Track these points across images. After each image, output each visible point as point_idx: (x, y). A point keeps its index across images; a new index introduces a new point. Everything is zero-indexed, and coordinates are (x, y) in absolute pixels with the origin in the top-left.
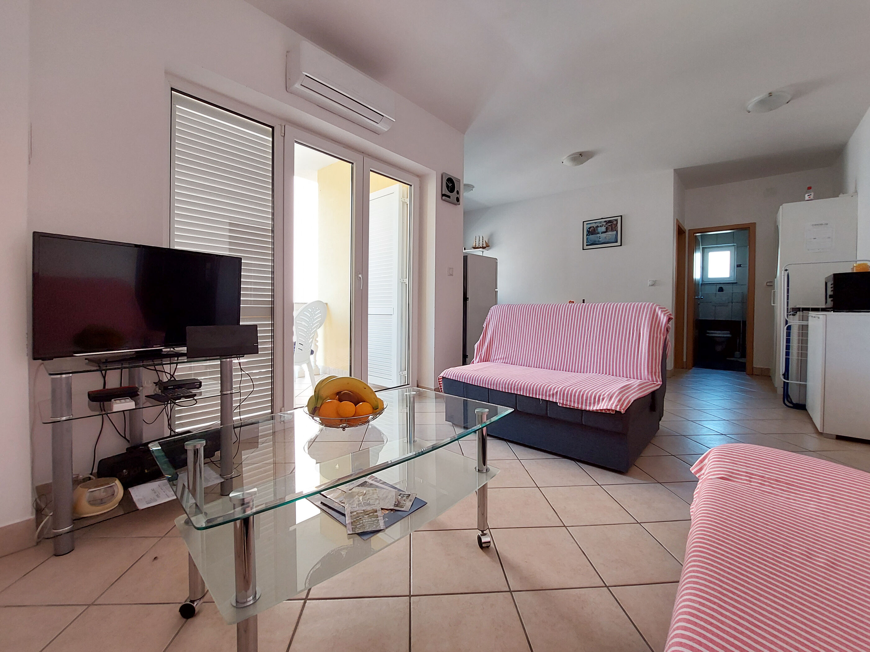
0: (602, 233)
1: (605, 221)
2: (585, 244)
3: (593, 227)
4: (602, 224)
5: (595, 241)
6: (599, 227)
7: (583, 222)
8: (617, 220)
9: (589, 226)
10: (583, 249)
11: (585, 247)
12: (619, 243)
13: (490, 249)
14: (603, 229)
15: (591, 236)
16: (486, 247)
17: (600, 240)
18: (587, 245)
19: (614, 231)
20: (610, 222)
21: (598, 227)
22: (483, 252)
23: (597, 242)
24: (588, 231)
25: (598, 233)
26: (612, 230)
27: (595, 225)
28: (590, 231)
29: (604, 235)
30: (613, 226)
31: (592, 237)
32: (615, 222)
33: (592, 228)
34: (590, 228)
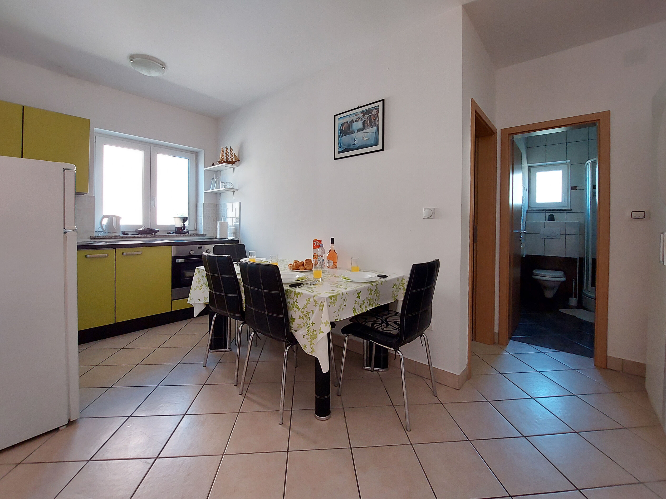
0: (359, 130)
1: (362, 112)
2: (337, 150)
3: (347, 122)
4: (357, 117)
5: (349, 145)
6: (354, 122)
7: (335, 116)
8: (377, 108)
9: (342, 121)
10: (335, 159)
11: (338, 155)
12: (380, 147)
13: (240, 164)
14: (359, 125)
15: (344, 137)
16: (235, 162)
17: (355, 142)
18: (340, 152)
19: (373, 127)
20: (368, 112)
21: (352, 121)
22: (234, 168)
23: (352, 147)
24: (341, 130)
25: (353, 132)
26: (371, 125)
27: (348, 120)
28: (344, 129)
29: (361, 134)
30: (373, 119)
31: (346, 139)
32: (375, 112)
33: (346, 124)
34: (342, 125)
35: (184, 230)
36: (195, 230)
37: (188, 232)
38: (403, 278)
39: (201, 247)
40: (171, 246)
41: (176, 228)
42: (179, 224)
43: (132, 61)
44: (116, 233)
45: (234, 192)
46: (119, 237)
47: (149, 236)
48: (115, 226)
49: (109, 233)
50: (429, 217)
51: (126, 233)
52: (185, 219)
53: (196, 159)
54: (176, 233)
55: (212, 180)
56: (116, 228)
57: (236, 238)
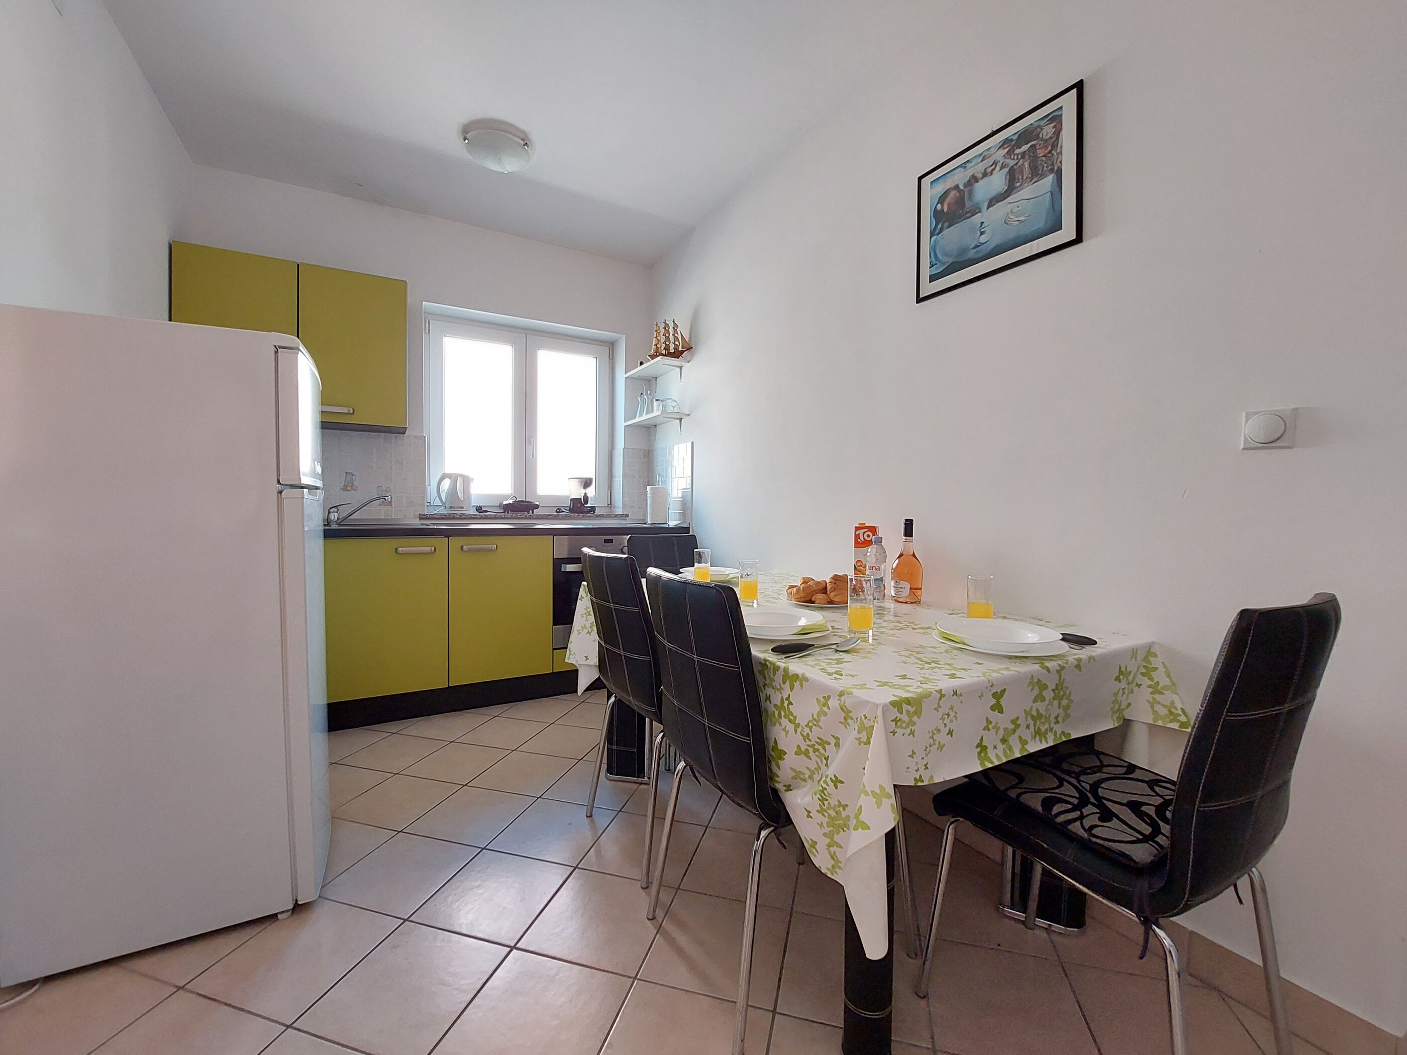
0: (992, 202)
1: (1006, 141)
2: (926, 273)
3: (957, 187)
4: (989, 162)
5: (963, 251)
6: (977, 181)
7: (920, 178)
8: (1056, 119)
9: (940, 189)
10: (919, 301)
11: (928, 288)
12: (1068, 232)
13: (693, 355)
14: (997, 182)
15: (945, 232)
16: (682, 352)
17: (983, 239)
18: (932, 278)
19: (1042, 176)
20: (1026, 136)
21: (974, 179)
22: (681, 368)
23: (972, 254)
24: (937, 215)
25: (976, 210)
26: (1036, 174)
27: (960, 178)
28: (946, 209)
29: (1002, 208)
30: (1040, 153)
31: (954, 236)
32: (1048, 131)
33: (953, 194)
34: (941, 200)
35: (586, 506)
36: (609, 506)
37: (593, 509)
38: (1150, 649)
39: (611, 541)
40: (552, 536)
41: (572, 500)
42: (577, 492)
43: (467, 141)
44: (463, 508)
45: (681, 420)
46: (467, 516)
47: (520, 515)
48: (460, 495)
49: (451, 507)
50: (1272, 442)
51: (483, 509)
52: (587, 483)
53: (610, 357)
54: (571, 510)
55: (639, 398)
56: (462, 499)
57: (684, 522)
